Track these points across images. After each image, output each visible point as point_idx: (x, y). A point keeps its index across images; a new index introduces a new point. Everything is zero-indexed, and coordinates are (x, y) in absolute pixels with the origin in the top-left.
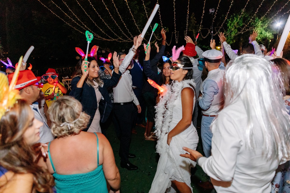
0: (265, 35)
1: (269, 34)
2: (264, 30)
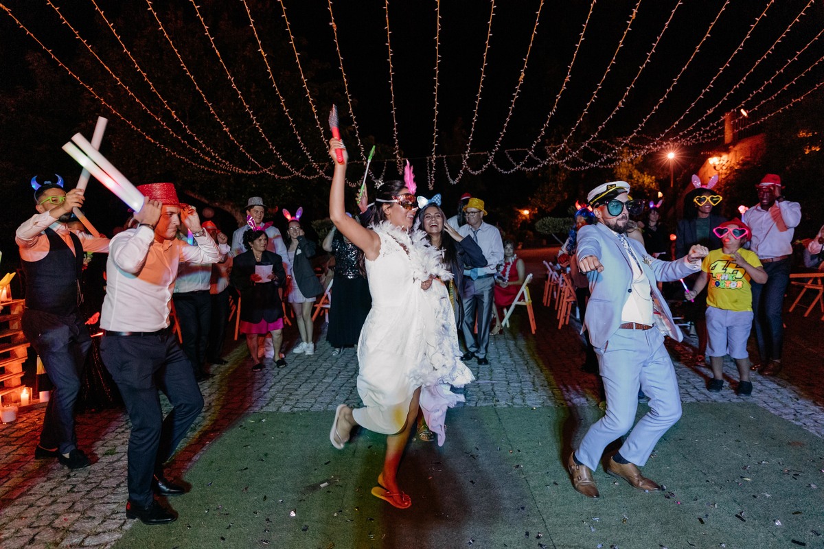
0: (641, 180)
1: (649, 180)
2: (636, 168)
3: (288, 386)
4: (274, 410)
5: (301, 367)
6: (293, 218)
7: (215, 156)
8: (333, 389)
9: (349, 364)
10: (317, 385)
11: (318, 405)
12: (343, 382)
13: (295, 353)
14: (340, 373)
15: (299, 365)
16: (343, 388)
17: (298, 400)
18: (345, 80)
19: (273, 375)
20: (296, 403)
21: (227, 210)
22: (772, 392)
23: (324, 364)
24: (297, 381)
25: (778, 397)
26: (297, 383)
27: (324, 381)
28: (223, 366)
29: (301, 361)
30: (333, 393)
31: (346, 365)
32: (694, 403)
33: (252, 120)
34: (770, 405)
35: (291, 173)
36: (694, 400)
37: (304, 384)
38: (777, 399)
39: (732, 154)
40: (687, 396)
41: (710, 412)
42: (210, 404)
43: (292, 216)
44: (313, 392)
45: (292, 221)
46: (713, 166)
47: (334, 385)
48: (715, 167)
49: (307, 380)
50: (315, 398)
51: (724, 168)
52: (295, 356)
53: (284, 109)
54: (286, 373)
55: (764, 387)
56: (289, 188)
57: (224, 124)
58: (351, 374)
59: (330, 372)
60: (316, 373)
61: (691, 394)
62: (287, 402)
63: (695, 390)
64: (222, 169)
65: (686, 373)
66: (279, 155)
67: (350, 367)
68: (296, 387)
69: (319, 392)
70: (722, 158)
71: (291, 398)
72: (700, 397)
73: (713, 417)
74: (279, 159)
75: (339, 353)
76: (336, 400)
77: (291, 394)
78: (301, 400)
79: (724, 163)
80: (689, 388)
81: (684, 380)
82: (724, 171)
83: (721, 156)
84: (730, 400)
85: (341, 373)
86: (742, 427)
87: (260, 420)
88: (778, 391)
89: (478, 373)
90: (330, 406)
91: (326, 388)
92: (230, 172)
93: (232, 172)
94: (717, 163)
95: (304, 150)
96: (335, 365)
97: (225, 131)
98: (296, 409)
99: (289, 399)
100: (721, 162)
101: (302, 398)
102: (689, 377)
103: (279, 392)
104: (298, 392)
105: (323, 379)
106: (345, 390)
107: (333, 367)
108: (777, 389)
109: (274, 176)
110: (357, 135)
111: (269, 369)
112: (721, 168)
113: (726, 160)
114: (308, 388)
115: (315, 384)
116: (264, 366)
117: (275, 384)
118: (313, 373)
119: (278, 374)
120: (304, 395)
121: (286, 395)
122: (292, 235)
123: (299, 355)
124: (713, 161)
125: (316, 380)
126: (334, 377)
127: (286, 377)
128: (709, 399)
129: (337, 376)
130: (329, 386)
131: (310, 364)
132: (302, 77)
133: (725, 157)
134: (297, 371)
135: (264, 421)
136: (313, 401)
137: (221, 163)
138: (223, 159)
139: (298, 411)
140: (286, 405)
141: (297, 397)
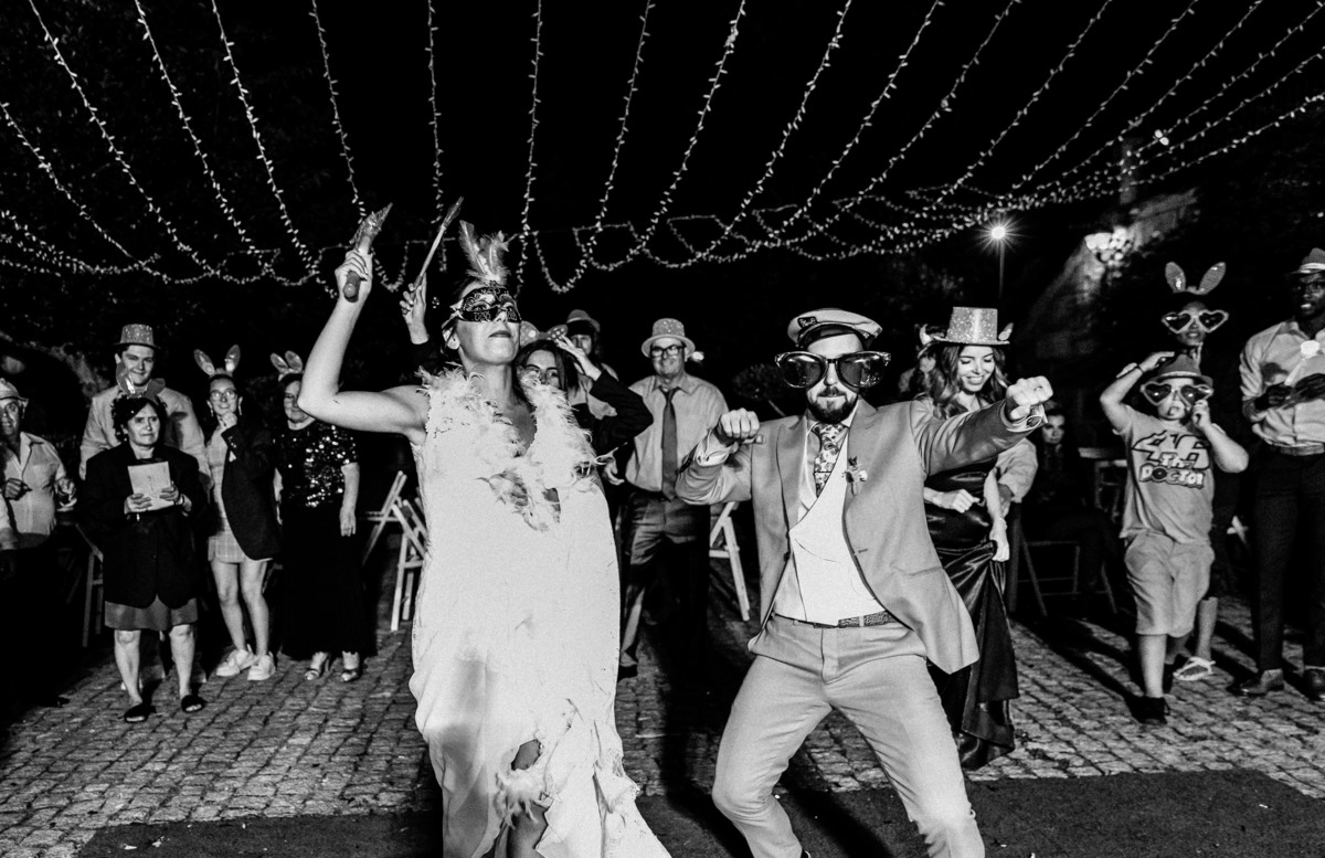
3: (211, 757)
4: (181, 816)
5: (237, 710)
6: (220, 371)
7: (22, 231)
8: (315, 761)
9: (346, 701)
10: (277, 751)
11: (283, 803)
12: (337, 744)
13: (220, 677)
14: (326, 721)
15: (232, 705)
16: (337, 759)
17: (235, 790)
18: (324, 44)
19: (174, 731)
20: (230, 799)
21: (57, 355)
22: (1291, 744)
23: (289, 702)
24: (229, 743)
25: (1307, 755)
26: (230, 747)
27: (291, 741)
28: (57, 711)
29: (238, 694)
30: (317, 772)
31: (340, 703)
32: (1127, 774)
33: (106, 143)
34: (1295, 774)
35: (198, 270)
36: (1126, 769)
37: (246, 752)
38: (1305, 760)
39: (1136, 228)
40: (1109, 757)
41: (1169, 796)
42: (29, 805)
43: (216, 367)
44: (268, 770)
45: (218, 377)
46: (1095, 252)
47: (317, 751)
48: (1099, 256)
49: (252, 741)
50: (274, 785)
51: (1119, 256)
52: (221, 683)
53: (181, 115)
54: (202, 725)
55: (1271, 734)
56: (195, 306)
57: (40, 153)
58: (351, 723)
59: (303, 720)
60: (272, 724)
61: (1116, 752)
62: (210, 796)
63: (1122, 744)
64: (40, 263)
65: (1094, 704)
66: (171, 227)
67: (349, 708)
68: (227, 758)
69: (282, 770)
70: (1115, 236)
71: (218, 785)
72: (1139, 761)
73: (1180, 807)
74: (172, 235)
75: (321, 674)
76: (321, 788)
77: (217, 777)
78: (241, 792)
79: (1120, 246)
80: (1109, 737)
81: (1092, 719)
82: (1117, 264)
83: (1112, 232)
84: (1203, 766)
85: (330, 723)
86: (1250, 831)
87: (150, 843)
88: (1304, 742)
89: (638, 715)
90: (309, 803)
91: (299, 759)
92: (59, 270)
93: (64, 270)
94: (1103, 247)
95: (228, 214)
96: (315, 703)
97: (44, 169)
98: (231, 814)
99: (213, 790)
100: (1113, 244)
101: (245, 786)
102: (1102, 712)
103: (189, 771)
104: (234, 772)
105: (290, 736)
106: (341, 764)
107: (311, 709)
108: (1299, 737)
109: (160, 277)
110: (350, 179)
111: (165, 715)
112: (1112, 257)
113: (1123, 240)
114: (256, 760)
115: (272, 750)
116: (153, 710)
117: (179, 753)
118: (266, 722)
119: (185, 727)
120: (248, 778)
121: (205, 780)
122: (217, 410)
123: (229, 681)
124: (1096, 242)
125: (272, 740)
126: (313, 733)
127: (204, 734)
128: (1159, 765)
129: (321, 729)
130: (305, 754)
131: (258, 703)
132: (222, 36)
133: (1121, 234)
134: (229, 718)
135: (157, 844)
136: (270, 791)
137: (36, 246)
138: (40, 238)
139: (237, 819)
140: (208, 803)
141: (231, 782)
